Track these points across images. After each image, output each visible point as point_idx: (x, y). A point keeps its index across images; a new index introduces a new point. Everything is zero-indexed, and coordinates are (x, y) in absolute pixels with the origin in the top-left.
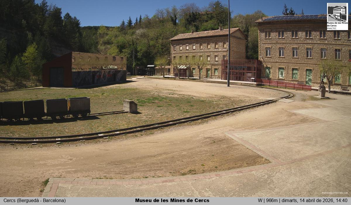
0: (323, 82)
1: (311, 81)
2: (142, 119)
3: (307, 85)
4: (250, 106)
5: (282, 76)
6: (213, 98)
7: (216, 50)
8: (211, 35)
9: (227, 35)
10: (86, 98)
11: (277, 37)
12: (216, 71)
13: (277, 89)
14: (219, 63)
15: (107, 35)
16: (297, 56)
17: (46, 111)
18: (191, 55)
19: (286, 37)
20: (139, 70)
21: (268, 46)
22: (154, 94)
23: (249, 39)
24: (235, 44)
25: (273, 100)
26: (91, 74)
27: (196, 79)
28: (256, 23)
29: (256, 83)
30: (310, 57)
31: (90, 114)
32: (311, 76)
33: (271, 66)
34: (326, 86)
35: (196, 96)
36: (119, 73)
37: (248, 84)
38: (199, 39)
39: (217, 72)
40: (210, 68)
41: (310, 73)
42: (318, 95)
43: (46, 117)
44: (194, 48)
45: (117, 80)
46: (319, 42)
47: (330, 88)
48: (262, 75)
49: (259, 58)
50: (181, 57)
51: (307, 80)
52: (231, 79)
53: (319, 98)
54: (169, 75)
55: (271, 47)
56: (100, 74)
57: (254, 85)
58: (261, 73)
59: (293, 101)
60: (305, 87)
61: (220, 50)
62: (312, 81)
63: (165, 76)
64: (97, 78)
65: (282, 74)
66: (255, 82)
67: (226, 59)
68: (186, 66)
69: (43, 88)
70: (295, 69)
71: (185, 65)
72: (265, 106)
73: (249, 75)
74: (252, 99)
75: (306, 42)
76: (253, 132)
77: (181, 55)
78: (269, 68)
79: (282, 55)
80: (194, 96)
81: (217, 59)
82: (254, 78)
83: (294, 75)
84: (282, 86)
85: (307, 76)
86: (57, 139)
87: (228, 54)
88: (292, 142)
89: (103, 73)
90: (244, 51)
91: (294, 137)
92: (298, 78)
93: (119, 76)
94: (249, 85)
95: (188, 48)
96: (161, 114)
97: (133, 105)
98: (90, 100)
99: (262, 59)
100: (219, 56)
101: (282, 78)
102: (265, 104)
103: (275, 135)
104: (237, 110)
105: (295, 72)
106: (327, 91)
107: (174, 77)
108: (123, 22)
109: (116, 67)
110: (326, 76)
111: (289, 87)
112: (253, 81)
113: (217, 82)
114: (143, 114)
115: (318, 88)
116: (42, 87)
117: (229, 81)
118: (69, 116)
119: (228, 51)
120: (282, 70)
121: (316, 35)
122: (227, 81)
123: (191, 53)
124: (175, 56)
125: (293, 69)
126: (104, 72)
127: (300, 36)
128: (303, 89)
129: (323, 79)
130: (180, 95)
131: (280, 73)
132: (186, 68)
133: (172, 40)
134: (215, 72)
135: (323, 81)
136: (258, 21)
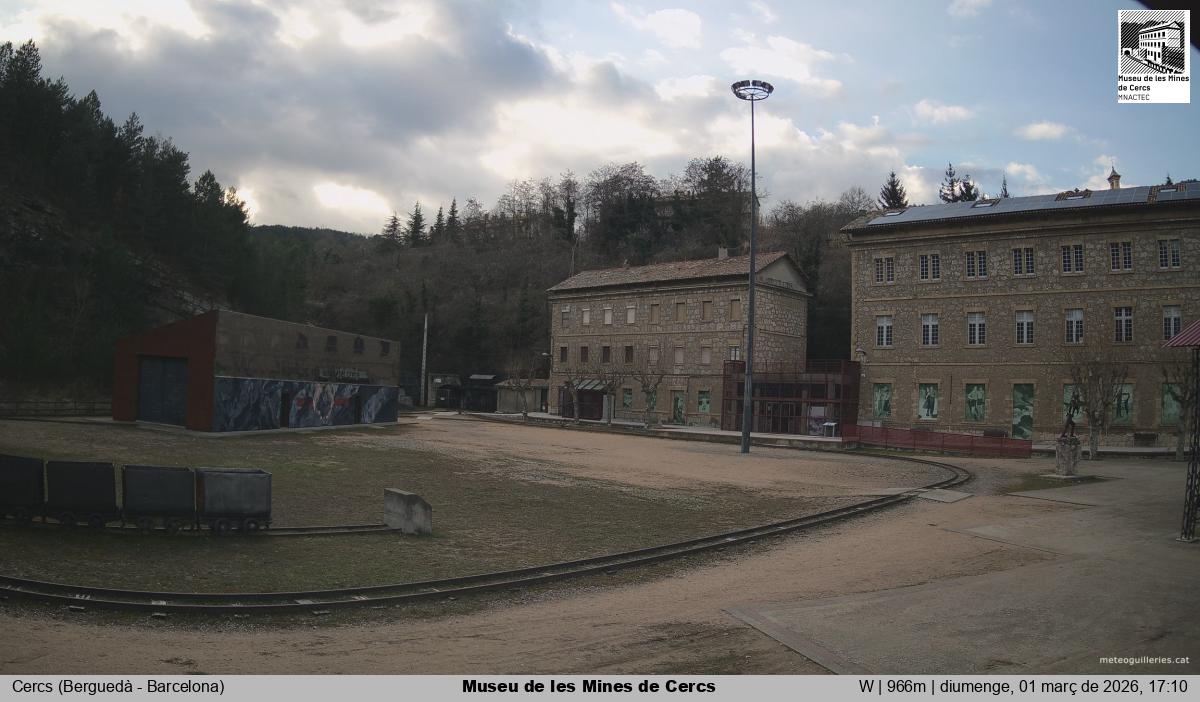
0: (1073, 424)
1: (1032, 423)
2: (447, 556)
3: (1017, 437)
4: (821, 519)
5: (932, 412)
6: (690, 490)
7: (704, 328)
8: (691, 276)
9: (745, 277)
10: (260, 472)
11: (918, 278)
12: (704, 400)
13: (915, 457)
14: (716, 372)
15: (338, 262)
16: (984, 342)
17: (119, 502)
18: (619, 345)
19: (949, 276)
20: (441, 390)
21: (884, 313)
22: (491, 474)
23: (821, 287)
24: (772, 306)
25: (899, 495)
26: (279, 392)
27: (638, 427)
28: (844, 232)
29: (839, 440)
30: (1028, 341)
31: (267, 530)
32: (1030, 408)
33: (892, 381)
34: (1081, 437)
35: (636, 484)
36: (374, 396)
37: (811, 442)
38: (650, 289)
39: (708, 403)
40: (685, 388)
41: (1027, 396)
42: (1053, 472)
43: (118, 525)
44: (631, 319)
45: (367, 419)
46: (1059, 288)
47: (1094, 443)
48: (860, 411)
49: (852, 352)
50: (585, 350)
51: (1017, 421)
52: (756, 427)
53: (1058, 479)
54: (542, 411)
55: (893, 313)
56: (310, 395)
57: (835, 447)
58: (858, 404)
59: (966, 495)
60: (1012, 446)
61: (720, 327)
62: (1034, 425)
63: (529, 415)
64: (300, 408)
65: (930, 405)
66: (836, 436)
67: (738, 359)
68: (600, 383)
69: (112, 424)
70: (978, 385)
71: (599, 378)
72: (871, 517)
73: (818, 411)
74: (825, 495)
75: (1014, 292)
76: (829, 606)
77: (587, 345)
78: (886, 388)
79: (930, 341)
80: (629, 486)
81: (706, 358)
82: (833, 424)
83: (973, 408)
84: (931, 446)
85: (1017, 410)
86: (154, 603)
87: (746, 341)
88: (963, 632)
89: (319, 390)
90: (802, 330)
91: (972, 616)
92: (986, 417)
93: (373, 405)
94: (815, 446)
95: (608, 319)
96: (514, 543)
97: (418, 508)
98: (270, 482)
99: (862, 359)
100: (715, 350)
101: (930, 418)
102: (870, 511)
103: (905, 612)
104: (775, 533)
105: (976, 394)
106: (1085, 453)
107: (560, 418)
108: (395, 224)
109: (363, 375)
110: (1082, 404)
111: (955, 447)
112: (829, 432)
113: (708, 438)
114: (452, 542)
115: (1054, 448)
116: (109, 420)
117: (746, 435)
118: (199, 529)
119: (747, 331)
120: (930, 391)
121: (1050, 266)
122: (740, 434)
123: (622, 339)
124: (565, 345)
125: (969, 387)
126: (324, 388)
127: (994, 273)
128: (1002, 453)
129: (1072, 416)
130: (581, 482)
131: (922, 402)
132: (599, 388)
133: (557, 292)
134: (700, 403)
135: (1074, 420)
136: (851, 227)
